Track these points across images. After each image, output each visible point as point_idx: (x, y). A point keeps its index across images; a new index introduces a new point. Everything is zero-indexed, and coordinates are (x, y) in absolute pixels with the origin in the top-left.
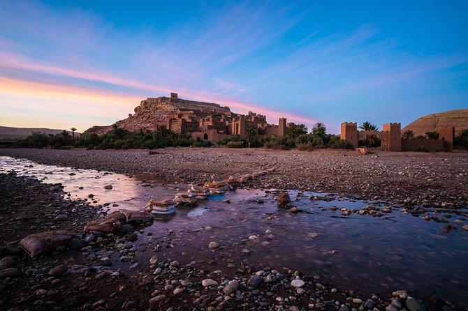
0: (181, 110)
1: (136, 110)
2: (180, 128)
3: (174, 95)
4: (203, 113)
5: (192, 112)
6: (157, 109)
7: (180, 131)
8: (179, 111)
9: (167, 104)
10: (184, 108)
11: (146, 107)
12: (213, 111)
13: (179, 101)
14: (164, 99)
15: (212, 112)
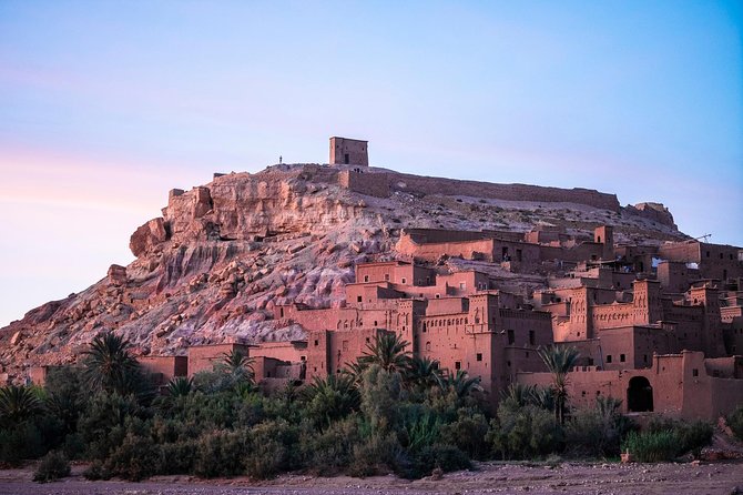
0: (419, 236)
1: (139, 241)
2: (485, 346)
3: (350, 151)
4: (545, 253)
5: (485, 247)
6: (271, 234)
7: (485, 369)
8: (405, 246)
9: (331, 204)
10: (425, 224)
11: (211, 228)
12: (600, 233)
13: (387, 183)
14: (309, 178)
15: (587, 241)
